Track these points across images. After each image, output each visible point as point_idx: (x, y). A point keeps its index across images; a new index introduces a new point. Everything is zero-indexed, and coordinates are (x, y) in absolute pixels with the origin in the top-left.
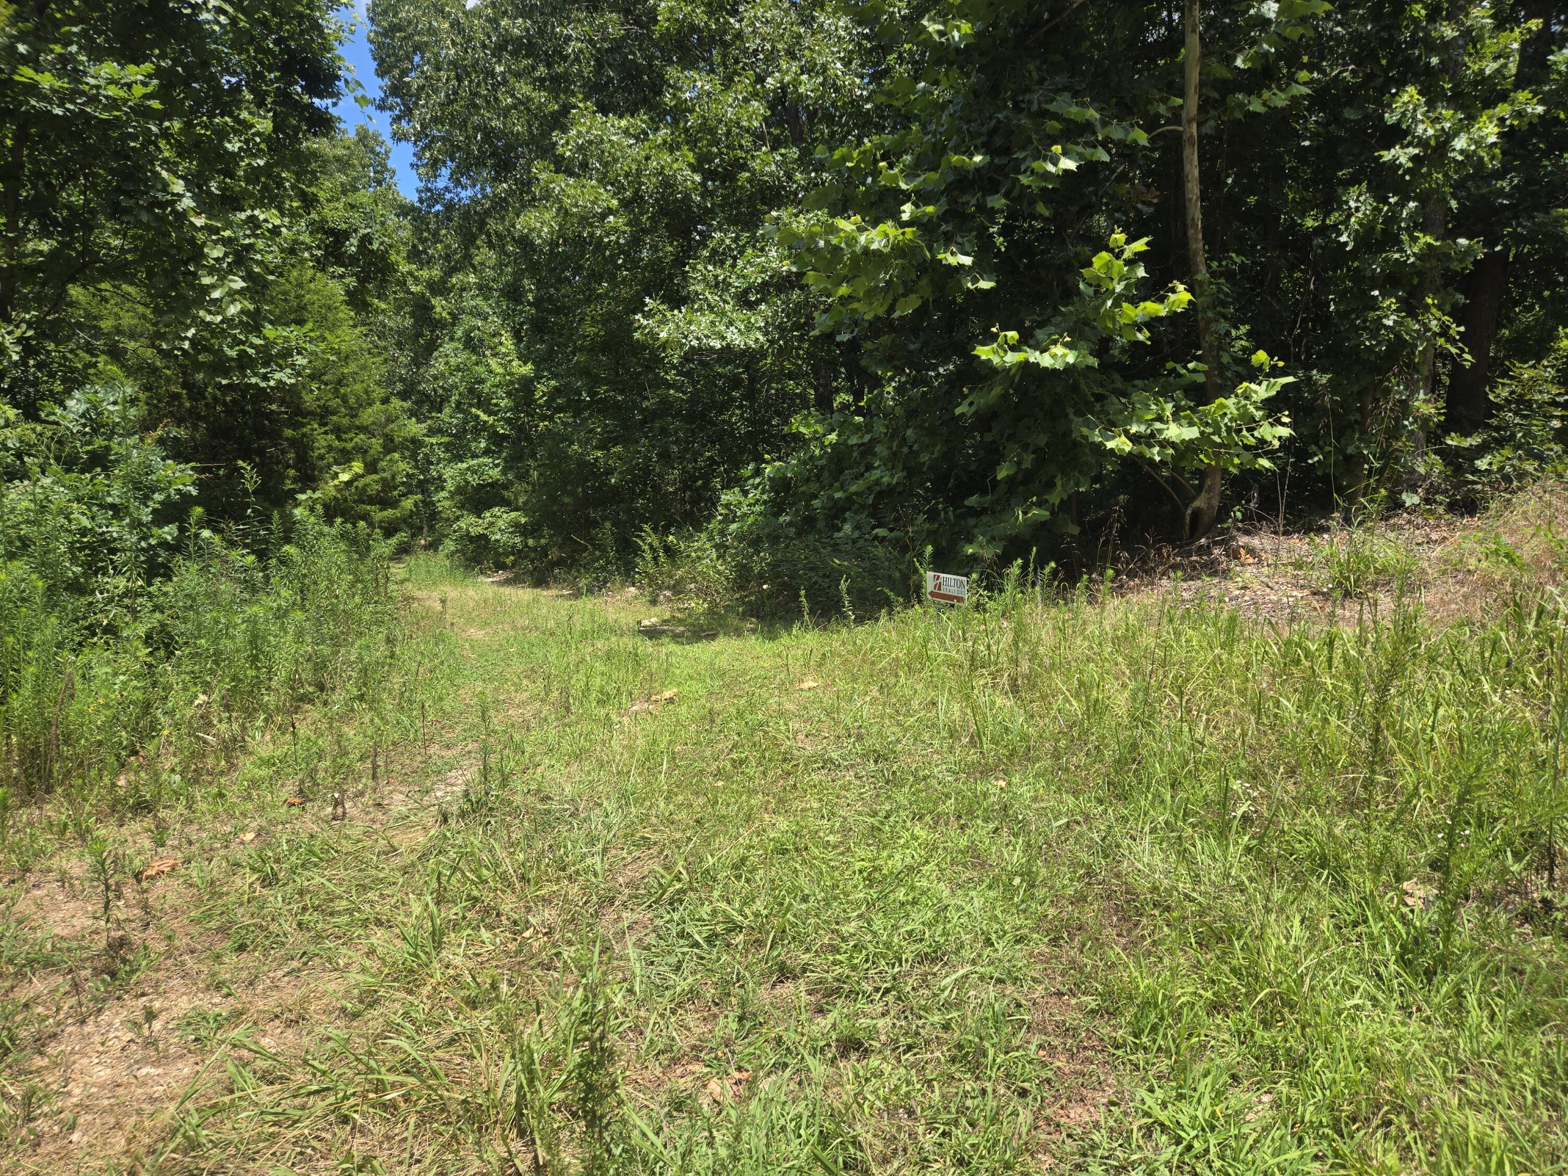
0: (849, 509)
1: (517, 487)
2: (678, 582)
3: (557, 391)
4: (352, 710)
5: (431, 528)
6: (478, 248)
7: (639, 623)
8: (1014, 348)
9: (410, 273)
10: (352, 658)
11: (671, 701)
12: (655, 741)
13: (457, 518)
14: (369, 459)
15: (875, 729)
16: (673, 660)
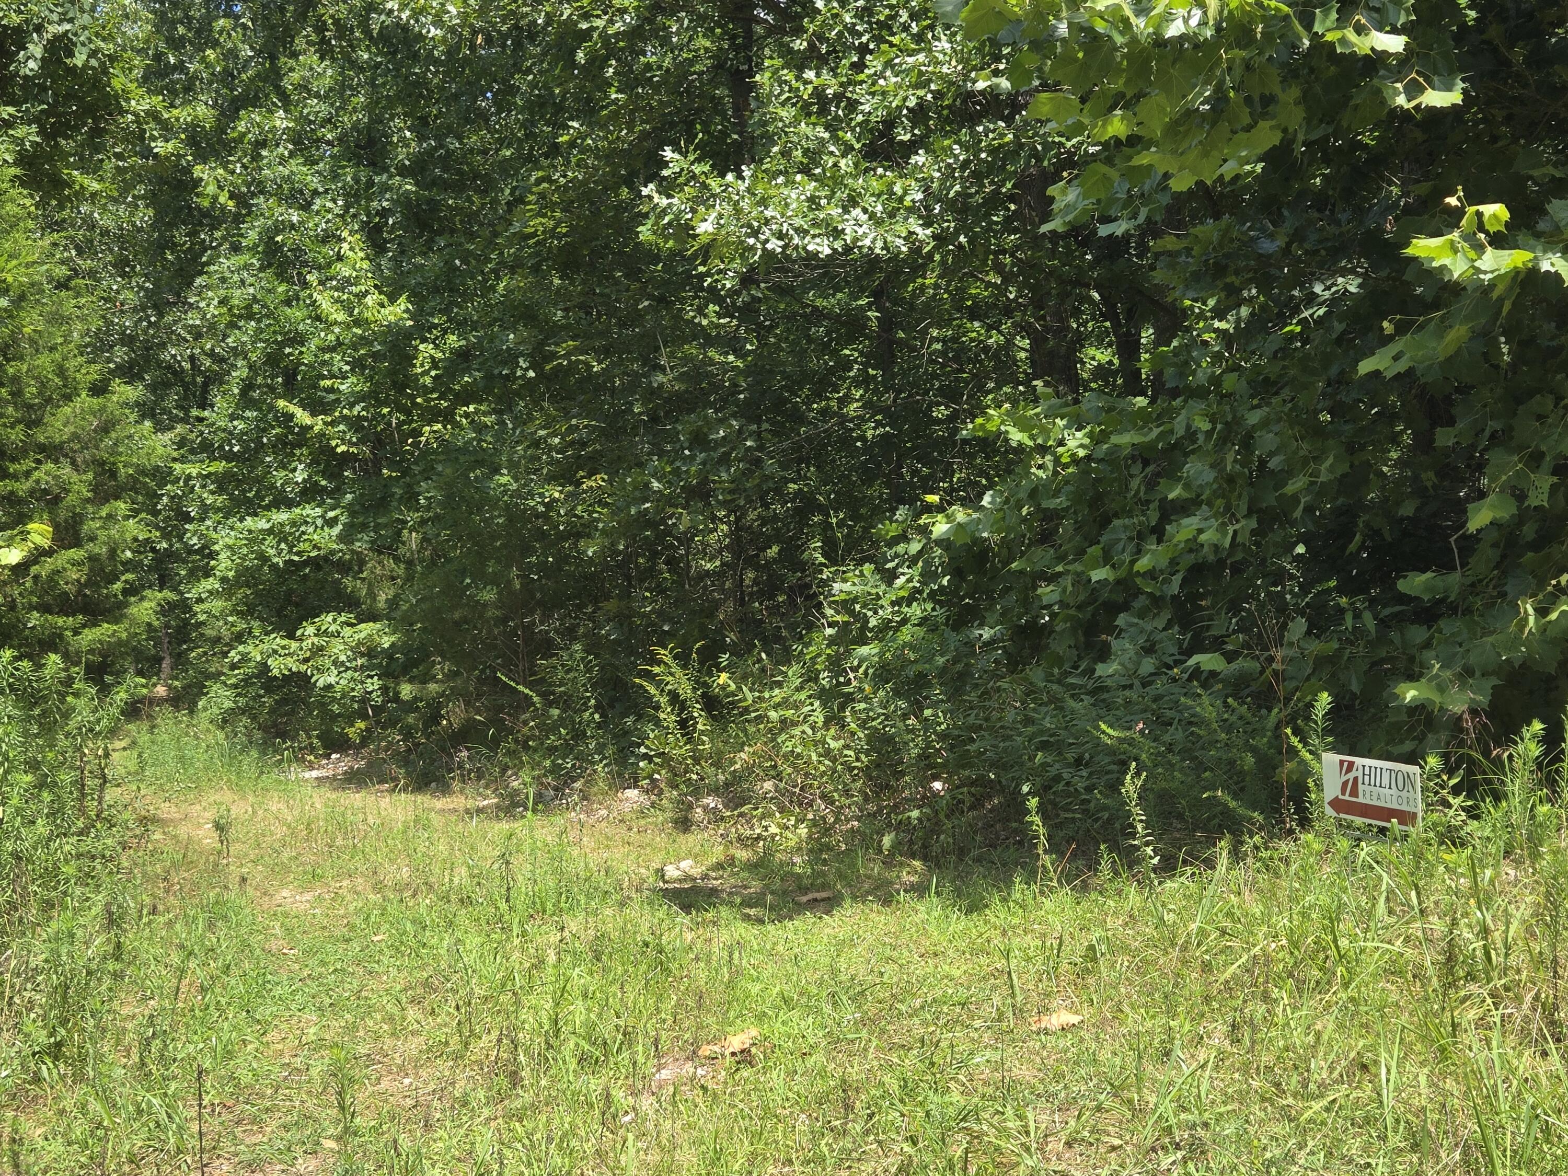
0: (1125, 607)
1: (374, 567)
2: (737, 778)
3: (462, 357)
4: (37, 1079)
5: (180, 660)
6: (295, 55)
7: (660, 873)
8: (1499, 241)
9: (153, 115)
10: (37, 961)
11: (744, 1057)
12: (718, 1153)
13: (239, 638)
14: (63, 515)
15: (1230, 1130)
16: (743, 960)
